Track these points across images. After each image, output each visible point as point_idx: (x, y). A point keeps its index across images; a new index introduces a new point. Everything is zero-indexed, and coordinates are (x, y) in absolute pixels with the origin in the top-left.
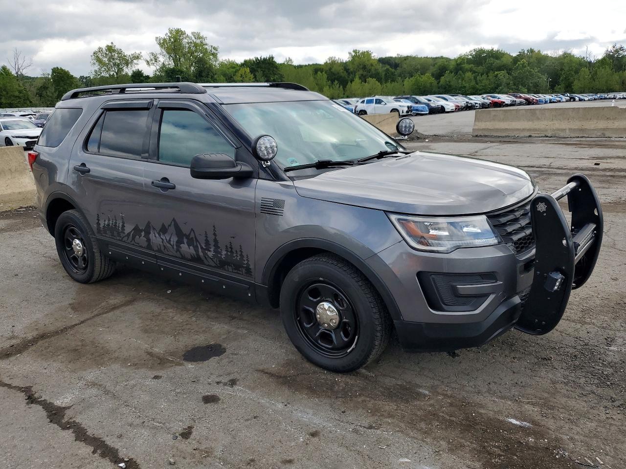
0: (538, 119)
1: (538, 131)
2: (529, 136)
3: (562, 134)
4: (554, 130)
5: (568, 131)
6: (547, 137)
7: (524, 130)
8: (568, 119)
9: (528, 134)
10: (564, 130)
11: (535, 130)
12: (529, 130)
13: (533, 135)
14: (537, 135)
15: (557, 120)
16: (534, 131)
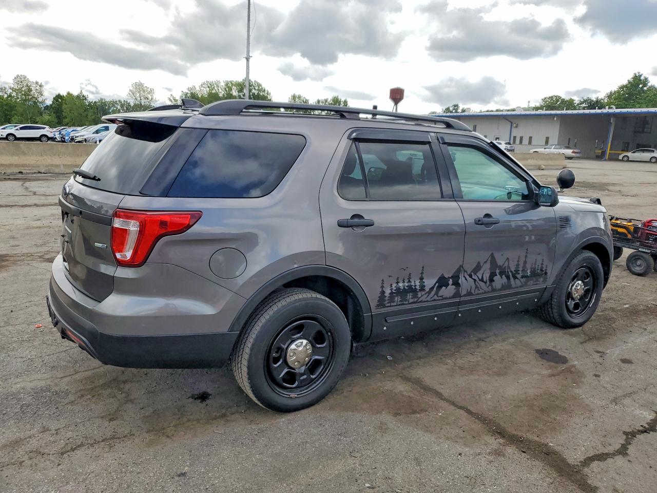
0: (24, 154)
1: (29, 167)
2: (20, 172)
3: (57, 171)
4: (47, 166)
5: (62, 167)
6: (41, 173)
7: (10, 165)
8: (59, 155)
9: (17, 170)
10: (57, 166)
11: (24, 165)
12: (17, 166)
13: (24, 171)
14: (28, 172)
15: (46, 155)
16: (23, 167)
